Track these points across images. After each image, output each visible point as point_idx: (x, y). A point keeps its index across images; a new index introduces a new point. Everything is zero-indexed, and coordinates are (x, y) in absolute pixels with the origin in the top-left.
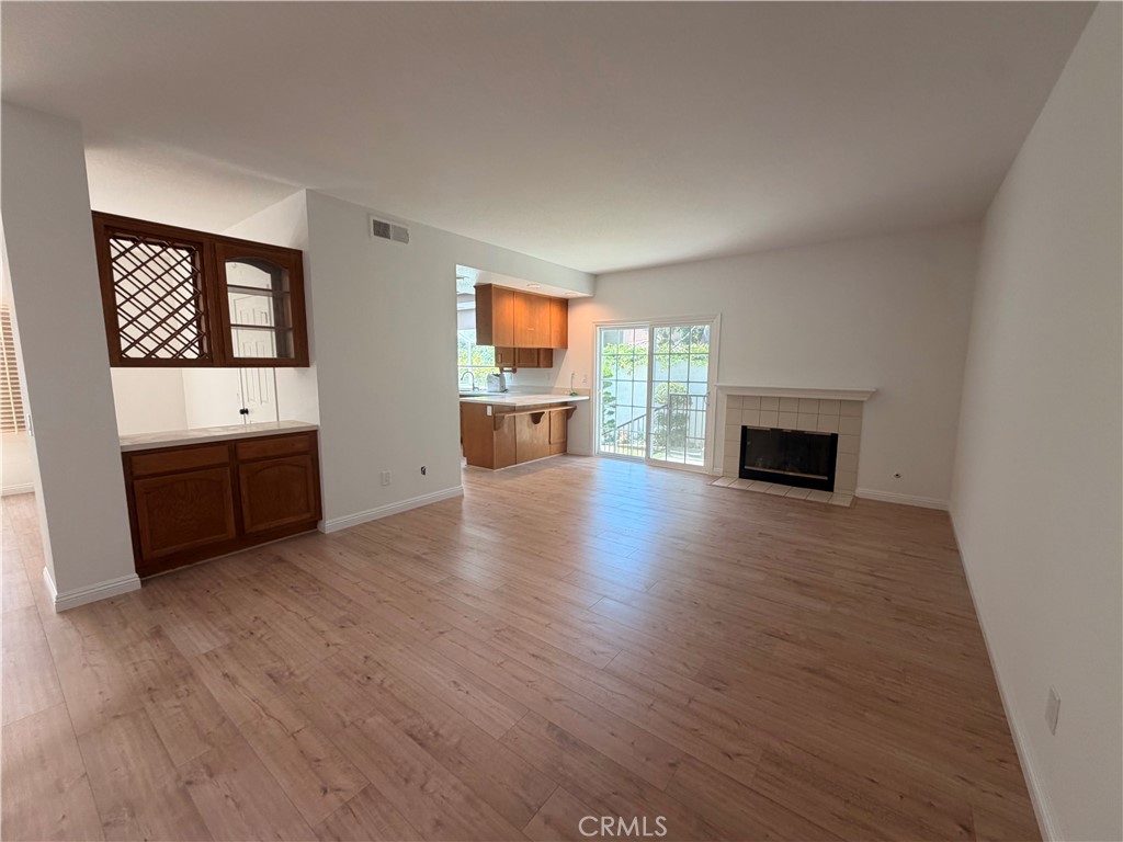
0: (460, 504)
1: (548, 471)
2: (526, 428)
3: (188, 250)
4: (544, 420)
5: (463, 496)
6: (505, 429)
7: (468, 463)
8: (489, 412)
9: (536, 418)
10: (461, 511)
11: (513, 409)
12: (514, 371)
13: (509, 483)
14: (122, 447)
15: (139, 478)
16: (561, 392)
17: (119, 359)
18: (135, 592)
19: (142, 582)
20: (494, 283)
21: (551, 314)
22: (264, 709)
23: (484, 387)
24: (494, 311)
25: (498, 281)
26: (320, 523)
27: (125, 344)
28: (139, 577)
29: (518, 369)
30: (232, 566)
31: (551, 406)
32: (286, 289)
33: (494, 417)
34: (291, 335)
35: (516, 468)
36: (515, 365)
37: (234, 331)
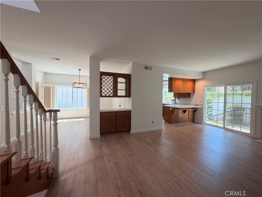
0: (162, 132)
1: (187, 126)
2: (181, 114)
3: (113, 76)
4: (187, 112)
5: (162, 130)
6: (175, 114)
7: (165, 121)
9: (184, 112)
10: (161, 134)
11: (178, 109)
12: (179, 99)
13: (175, 128)
14: (100, 111)
15: (102, 117)
16: (193, 105)
17: (101, 96)
18: (99, 138)
21: (190, 84)
22: (112, 170)
23: (170, 102)
24: (173, 84)
25: (174, 76)
26: (130, 131)
27: (102, 93)
28: (100, 135)
29: (180, 98)
30: (114, 137)
31: (189, 108)
32: (128, 82)
33: (172, 110)
34: (128, 91)
35: (178, 124)
36: (179, 97)
37: (118, 91)
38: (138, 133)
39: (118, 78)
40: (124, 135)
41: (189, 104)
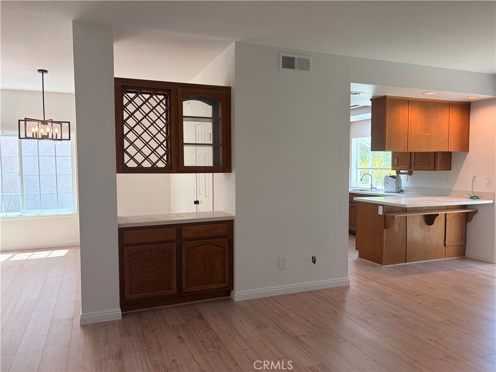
1: (439, 273)
2: (419, 229)
3: (164, 95)
4: (439, 223)
5: (348, 287)
6: (396, 227)
7: (360, 257)
8: (380, 211)
9: (430, 220)
10: (343, 301)
11: (405, 210)
12: (410, 173)
14: (119, 225)
15: (127, 245)
16: (461, 195)
17: (123, 168)
18: (118, 321)
19: (123, 315)
20: (388, 94)
21: (450, 121)
23: (380, 188)
24: (388, 120)
25: (392, 92)
26: (232, 293)
27: (126, 158)
28: (122, 311)
29: (414, 171)
30: (172, 315)
31: (447, 208)
32: (220, 116)
33: (385, 216)
34: (221, 149)
35: (405, 266)
36: (410, 168)
37: (186, 148)
38: (260, 300)
39: (185, 103)
40: (208, 310)
41: (445, 193)
